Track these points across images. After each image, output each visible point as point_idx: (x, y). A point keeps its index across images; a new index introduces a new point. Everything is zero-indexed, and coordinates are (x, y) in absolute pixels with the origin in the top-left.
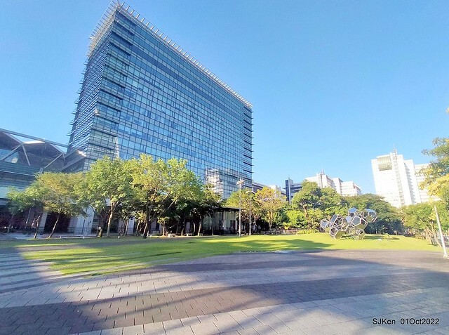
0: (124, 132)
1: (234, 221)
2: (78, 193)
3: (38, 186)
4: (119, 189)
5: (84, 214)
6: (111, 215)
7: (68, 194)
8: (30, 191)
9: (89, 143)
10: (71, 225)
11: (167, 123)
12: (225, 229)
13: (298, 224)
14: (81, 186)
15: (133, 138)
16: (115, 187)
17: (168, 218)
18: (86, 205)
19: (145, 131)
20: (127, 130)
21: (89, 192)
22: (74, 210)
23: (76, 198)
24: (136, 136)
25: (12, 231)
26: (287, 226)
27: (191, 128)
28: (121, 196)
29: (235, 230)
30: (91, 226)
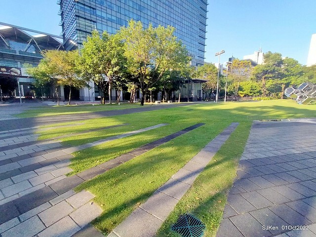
0: (102, 17)
1: (200, 91)
2: (80, 68)
3: (46, 62)
4: (113, 62)
5: (88, 86)
6: (110, 87)
7: (72, 69)
8: (42, 67)
9: (77, 30)
10: (81, 95)
11: (135, 7)
12: (194, 97)
13: (251, 93)
14: (80, 62)
15: (109, 23)
16: (109, 61)
17: (155, 88)
18: (88, 79)
19: (118, 15)
20: (104, 15)
21: (88, 67)
22: (80, 84)
23: (79, 72)
24: (112, 21)
25: (45, 100)
26: (242, 94)
27: (156, 11)
28: (115, 69)
29: (200, 98)
30: (94, 96)
